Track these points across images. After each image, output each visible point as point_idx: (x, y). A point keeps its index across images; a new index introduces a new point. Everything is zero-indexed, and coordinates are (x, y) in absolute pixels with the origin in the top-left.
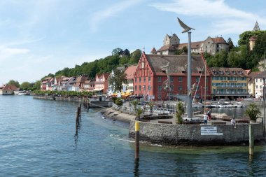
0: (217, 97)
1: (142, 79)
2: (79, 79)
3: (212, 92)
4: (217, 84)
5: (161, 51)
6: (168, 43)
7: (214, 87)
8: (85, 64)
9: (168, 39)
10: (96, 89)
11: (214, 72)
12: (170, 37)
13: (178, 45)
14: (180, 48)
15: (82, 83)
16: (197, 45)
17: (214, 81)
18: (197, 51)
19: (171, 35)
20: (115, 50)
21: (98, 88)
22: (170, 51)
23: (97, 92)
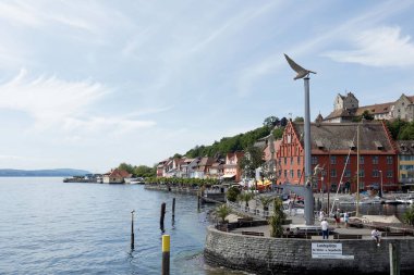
0: (408, 187)
1: (295, 159)
2: (204, 161)
3: (400, 179)
4: (408, 167)
5: (329, 118)
6: (340, 106)
7: (403, 171)
8: (224, 140)
9: (341, 101)
10: (226, 176)
11: (403, 147)
12: (343, 98)
13: (355, 109)
14: (359, 113)
15: (208, 166)
16: (385, 108)
17: (403, 162)
18: (385, 117)
19: (345, 95)
20: (267, 120)
21: (229, 173)
22: (344, 118)
23: (226, 179)
